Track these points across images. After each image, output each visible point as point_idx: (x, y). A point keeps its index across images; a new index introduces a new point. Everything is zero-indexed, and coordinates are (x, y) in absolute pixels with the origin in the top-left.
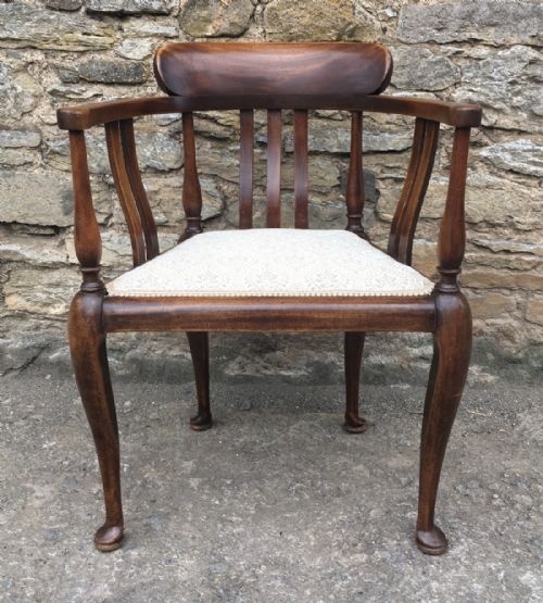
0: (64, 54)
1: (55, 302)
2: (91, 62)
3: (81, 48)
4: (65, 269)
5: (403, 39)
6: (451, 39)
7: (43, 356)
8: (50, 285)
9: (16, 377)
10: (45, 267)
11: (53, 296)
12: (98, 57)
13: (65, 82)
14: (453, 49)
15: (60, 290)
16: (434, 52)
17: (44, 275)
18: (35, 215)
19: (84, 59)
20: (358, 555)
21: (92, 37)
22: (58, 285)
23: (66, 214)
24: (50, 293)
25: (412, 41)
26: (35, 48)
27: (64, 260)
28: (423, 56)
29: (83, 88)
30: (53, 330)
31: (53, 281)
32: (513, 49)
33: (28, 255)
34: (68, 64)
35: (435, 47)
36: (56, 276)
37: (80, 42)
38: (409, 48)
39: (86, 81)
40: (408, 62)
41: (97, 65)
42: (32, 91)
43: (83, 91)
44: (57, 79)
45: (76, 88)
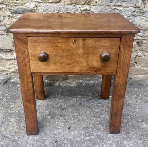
0: (11, 6)
1: (11, 68)
2: (19, 8)
3: (16, 4)
4: (14, 60)
5: (101, 5)
6: (113, 5)
7: (9, 81)
8: (10, 64)
9: (2, 86)
10: (8, 60)
11: (11, 67)
12: (20, 7)
13: (12, 13)
14: (114, 7)
15: (13, 65)
16: (109, 8)
17: (8, 62)
18: (5, 47)
19: (17, 7)
20: (88, 137)
21: (19, 2)
22: (12, 64)
23: (13, 47)
24: (10, 66)
25: (104, 5)
26: (3, 4)
27: (13, 58)
28: (106, 9)
29: (17, 15)
30: (11, 75)
31: (11, 63)
32: (129, 8)
33: (4, 57)
34: (12, 8)
35: (109, 7)
36: (11, 62)
37: (15, 3)
38: (103, 7)
39: (17, 13)
40: (102, 11)
41: (20, 9)
42: (3, 15)
43: (17, 16)
44: (10, 12)
45: (15, 15)
